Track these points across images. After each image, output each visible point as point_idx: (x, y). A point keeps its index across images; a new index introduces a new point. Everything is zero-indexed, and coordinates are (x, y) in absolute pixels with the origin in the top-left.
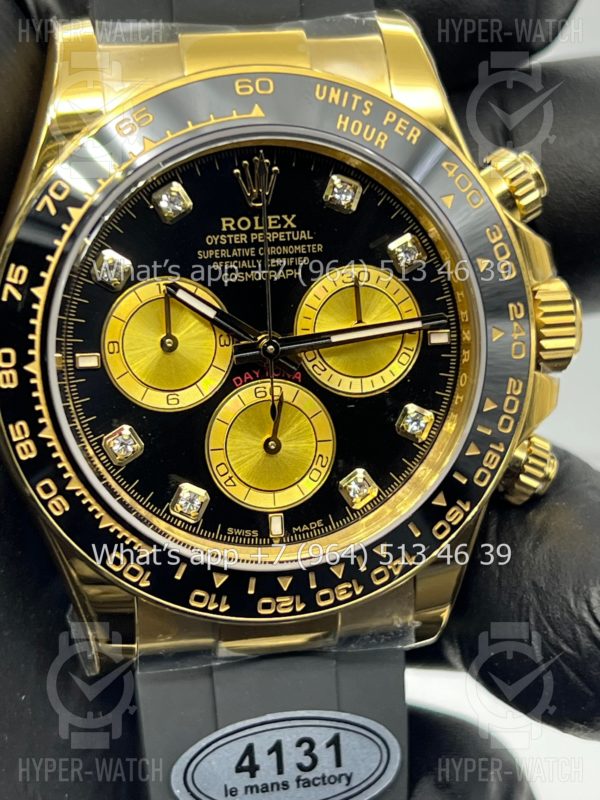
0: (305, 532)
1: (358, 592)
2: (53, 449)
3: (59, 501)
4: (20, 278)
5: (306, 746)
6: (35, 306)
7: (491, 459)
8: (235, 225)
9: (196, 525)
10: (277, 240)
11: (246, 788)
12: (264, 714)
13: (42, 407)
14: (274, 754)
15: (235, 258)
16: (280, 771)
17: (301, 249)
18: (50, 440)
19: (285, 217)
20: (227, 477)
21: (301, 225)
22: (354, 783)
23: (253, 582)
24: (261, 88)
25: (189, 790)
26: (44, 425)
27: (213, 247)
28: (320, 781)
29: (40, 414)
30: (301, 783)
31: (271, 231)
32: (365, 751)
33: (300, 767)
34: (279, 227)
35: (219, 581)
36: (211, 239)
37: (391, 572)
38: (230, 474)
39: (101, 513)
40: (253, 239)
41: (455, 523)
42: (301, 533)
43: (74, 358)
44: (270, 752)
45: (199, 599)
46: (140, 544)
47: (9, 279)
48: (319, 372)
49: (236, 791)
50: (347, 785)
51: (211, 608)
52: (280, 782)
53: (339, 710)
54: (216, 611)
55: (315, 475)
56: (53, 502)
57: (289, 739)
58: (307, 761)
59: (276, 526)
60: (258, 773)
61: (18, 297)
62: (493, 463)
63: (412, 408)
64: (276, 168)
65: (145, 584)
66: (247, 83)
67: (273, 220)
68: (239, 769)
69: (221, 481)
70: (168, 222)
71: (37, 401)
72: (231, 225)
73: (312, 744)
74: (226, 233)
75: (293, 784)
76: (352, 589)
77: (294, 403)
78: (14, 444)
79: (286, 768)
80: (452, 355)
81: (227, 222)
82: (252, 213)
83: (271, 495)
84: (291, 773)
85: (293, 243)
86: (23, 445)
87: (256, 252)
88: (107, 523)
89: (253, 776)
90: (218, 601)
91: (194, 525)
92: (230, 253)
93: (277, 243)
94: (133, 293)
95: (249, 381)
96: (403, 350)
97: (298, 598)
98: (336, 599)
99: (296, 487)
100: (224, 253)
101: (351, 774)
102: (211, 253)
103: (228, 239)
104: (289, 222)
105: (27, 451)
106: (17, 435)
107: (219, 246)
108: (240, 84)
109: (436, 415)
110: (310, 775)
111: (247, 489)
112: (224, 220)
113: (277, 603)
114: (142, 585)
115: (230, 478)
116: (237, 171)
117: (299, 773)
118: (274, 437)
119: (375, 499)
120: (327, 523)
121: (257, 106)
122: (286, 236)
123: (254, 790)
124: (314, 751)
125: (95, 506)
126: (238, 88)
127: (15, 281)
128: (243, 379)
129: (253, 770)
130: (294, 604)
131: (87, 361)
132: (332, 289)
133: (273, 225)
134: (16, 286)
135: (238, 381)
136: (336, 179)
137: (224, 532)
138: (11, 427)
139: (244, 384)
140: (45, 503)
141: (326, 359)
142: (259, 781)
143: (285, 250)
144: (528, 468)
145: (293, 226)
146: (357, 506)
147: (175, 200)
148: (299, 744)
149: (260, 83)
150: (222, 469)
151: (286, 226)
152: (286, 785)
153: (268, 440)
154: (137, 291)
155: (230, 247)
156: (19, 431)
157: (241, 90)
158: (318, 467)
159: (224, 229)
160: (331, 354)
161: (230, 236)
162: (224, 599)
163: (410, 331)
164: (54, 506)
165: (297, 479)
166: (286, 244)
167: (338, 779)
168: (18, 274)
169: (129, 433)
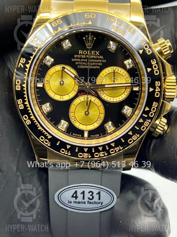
0: (94, 137)
1: (106, 155)
2: (28, 107)
3: (29, 121)
4: (23, 62)
5: (91, 193)
6: (26, 69)
7: (147, 123)
8: (83, 53)
9: (65, 131)
10: (94, 58)
11: (74, 202)
12: (81, 184)
13: (26, 96)
14: (82, 194)
15: (82, 62)
16: (84, 199)
17: (100, 61)
18: (27, 105)
19: (96, 52)
20: (74, 120)
21: (101, 54)
22: (103, 205)
23: (77, 148)
24: (92, 16)
25: (59, 200)
26: (26, 101)
27: (76, 58)
28: (94, 203)
29: (25, 98)
30: (89, 203)
31: (92, 55)
32: (107, 197)
33: (89, 198)
34: (95, 54)
35: (68, 147)
36: (76, 56)
37: (115, 150)
38: (75, 119)
39: (39, 125)
40: (87, 57)
41: (134, 140)
42: (93, 137)
43: (36, 84)
44: (81, 193)
45: (63, 151)
46: (48, 135)
47: (21, 61)
48: (102, 94)
49: (71, 202)
50: (101, 205)
51: (66, 154)
52: (83, 202)
53: (101, 185)
54: (67, 155)
55: (98, 122)
56: (27, 121)
57: (86, 191)
58: (91, 197)
59: (86, 134)
60: (77, 198)
61: (22, 66)
62: (147, 125)
63: (126, 107)
64: (95, 38)
65: (49, 145)
66: (88, 15)
67: (93, 52)
68: (73, 197)
69: (72, 120)
70: (65, 50)
71: (25, 94)
72: (81, 53)
73: (93, 193)
74: (80, 55)
75: (87, 203)
76: (104, 154)
77: (94, 102)
78: (18, 105)
79: (85, 198)
80: (139, 94)
81: (81, 52)
82: (87, 50)
83: (86, 126)
84: (86, 200)
85: (98, 59)
86: (21, 105)
87: (88, 60)
88: (40, 128)
89: (76, 199)
90: (68, 152)
91: (64, 131)
92: (81, 60)
93: (93, 59)
94: (54, 68)
95: (82, 95)
96: (126, 91)
97: (89, 154)
98: (100, 156)
99: (93, 125)
100: (79, 60)
101: (103, 202)
102: (75, 60)
103: (80, 56)
104: (97, 53)
105: (21, 107)
106: (19, 102)
107: (78, 58)
108: (87, 15)
109: (133, 110)
110: (91, 201)
111: (79, 124)
112: (80, 51)
113: (84, 155)
114: (48, 145)
115: (75, 120)
116: (84, 38)
117: (89, 200)
118: (88, 111)
119: (114, 130)
120: (100, 135)
121: (90, 21)
122: (96, 57)
123: (76, 203)
124: (93, 195)
125: (37, 123)
126: (86, 16)
127: (22, 62)
128: (81, 94)
129: (76, 197)
130: (88, 156)
131: (40, 85)
132: (108, 72)
133: (93, 54)
134: (22, 63)
135: (79, 95)
136: (111, 43)
137: (72, 134)
138: (18, 100)
139: (81, 95)
140: (25, 121)
141: (104, 92)
142: (78, 200)
143: (96, 61)
144: (158, 127)
145: (98, 54)
146: (109, 132)
147: (67, 44)
148: (89, 192)
149: (92, 15)
150: (73, 118)
151: (96, 54)
152: (85, 203)
153: (86, 111)
154: (55, 68)
155: (81, 58)
156: (20, 101)
157: (87, 16)
158: (99, 120)
159: (80, 53)
160: (105, 90)
161: (81, 56)
162: (69, 152)
163: (128, 86)
164: (27, 122)
165: (93, 123)
166: (96, 59)
167: (99, 203)
168: (23, 60)
169: (49, 105)
